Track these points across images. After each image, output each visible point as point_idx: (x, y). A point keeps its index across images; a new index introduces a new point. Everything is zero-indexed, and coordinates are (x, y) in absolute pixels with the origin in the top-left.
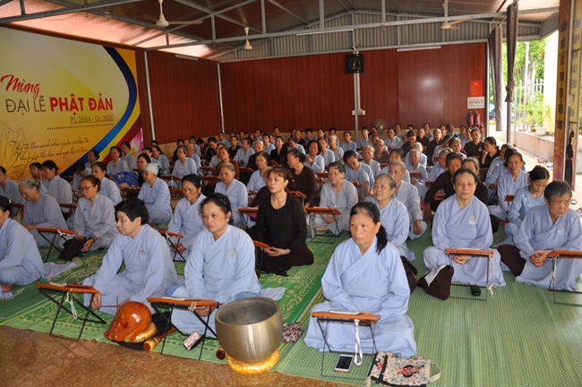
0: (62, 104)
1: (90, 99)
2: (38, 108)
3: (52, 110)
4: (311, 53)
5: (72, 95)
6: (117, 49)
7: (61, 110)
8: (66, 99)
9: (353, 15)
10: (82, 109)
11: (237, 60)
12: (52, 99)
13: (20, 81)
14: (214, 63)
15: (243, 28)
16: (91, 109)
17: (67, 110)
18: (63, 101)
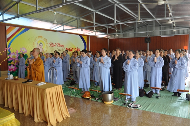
1: (75, 49)
4: (135, 37)
5: (71, 48)
6: (82, 36)
9: (148, 26)
11: (114, 38)
13: (60, 44)
14: (108, 39)
15: (116, 30)
18: (69, 49)
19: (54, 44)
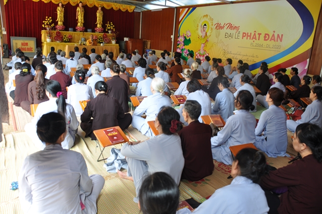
0: (248, 36)
2: (236, 37)
3: (243, 38)
5: (255, 31)
7: (247, 39)
8: (251, 33)
10: (259, 39)
12: (244, 33)
13: (233, 25)
16: (265, 40)
17: (250, 39)
18: (249, 34)
19: (222, 25)
